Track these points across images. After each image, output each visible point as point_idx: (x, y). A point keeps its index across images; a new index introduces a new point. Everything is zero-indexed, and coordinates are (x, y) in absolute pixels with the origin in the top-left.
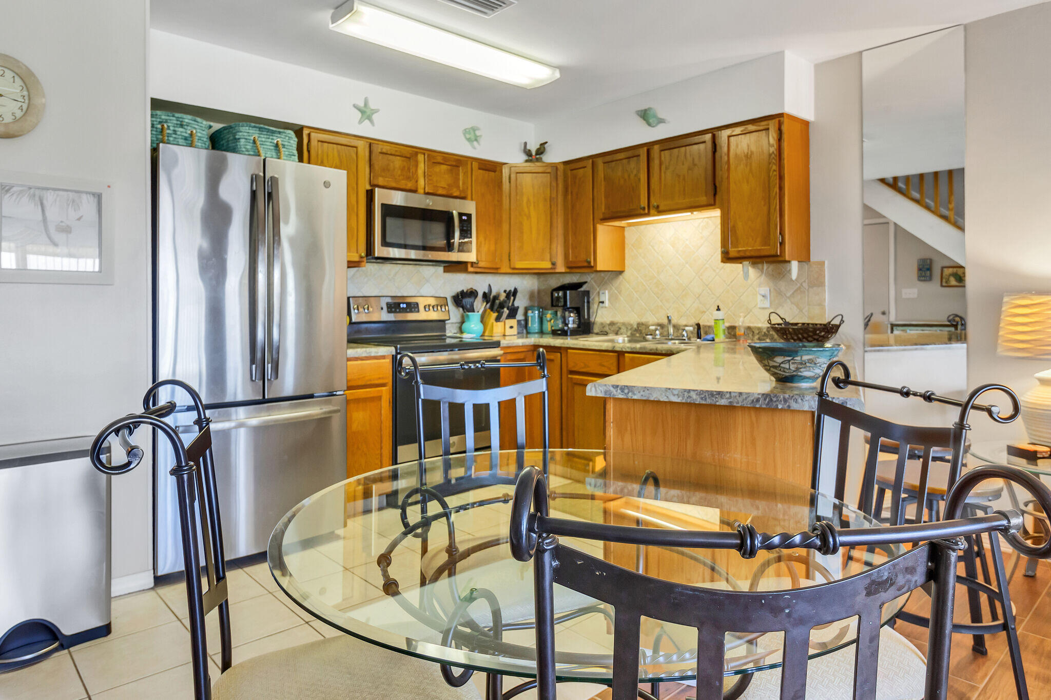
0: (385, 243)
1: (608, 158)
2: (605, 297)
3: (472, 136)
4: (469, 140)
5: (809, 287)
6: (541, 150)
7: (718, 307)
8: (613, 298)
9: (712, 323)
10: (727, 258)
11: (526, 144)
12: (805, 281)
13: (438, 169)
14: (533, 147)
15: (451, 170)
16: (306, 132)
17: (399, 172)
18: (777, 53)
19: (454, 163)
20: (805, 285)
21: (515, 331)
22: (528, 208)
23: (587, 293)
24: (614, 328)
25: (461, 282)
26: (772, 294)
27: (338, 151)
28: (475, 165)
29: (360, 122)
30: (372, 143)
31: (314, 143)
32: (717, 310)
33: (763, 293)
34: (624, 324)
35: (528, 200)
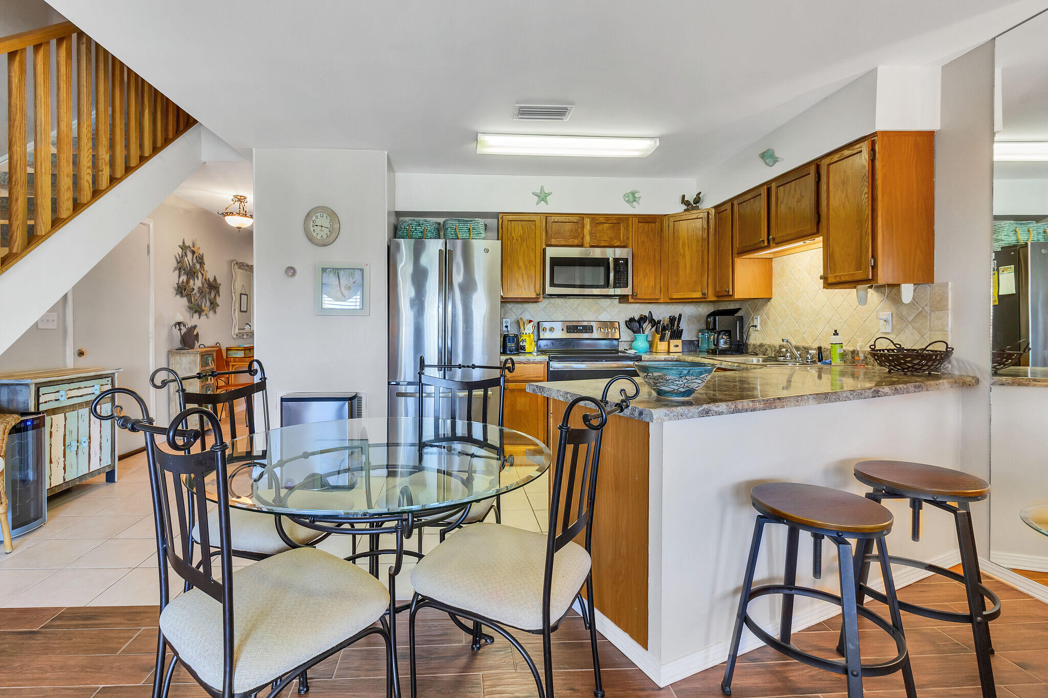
0: (552, 284)
1: (741, 200)
2: (757, 322)
3: (631, 199)
4: (628, 201)
5: (931, 311)
6: (698, 200)
7: (836, 331)
8: (764, 323)
9: (829, 347)
10: (829, 284)
11: (684, 196)
12: (926, 305)
13: (600, 227)
14: (690, 198)
15: (613, 227)
16: (500, 216)
17: (568, 233)
18: (873, 70)
19: (615, 221)
20: (927, 309)
21: (680, 349)
22: (684, 249)
23: (741, 319)
24: (763, 349)
25: (636, 310)
26: (894, 318)
27: (522, 226)
28: (636, 220)
29: (537, 204)
30: (547, 215)
31: (505, 222)
32: (834, 334)
33: (884, 317)
34: (769, 346)
35: (684, 242)
